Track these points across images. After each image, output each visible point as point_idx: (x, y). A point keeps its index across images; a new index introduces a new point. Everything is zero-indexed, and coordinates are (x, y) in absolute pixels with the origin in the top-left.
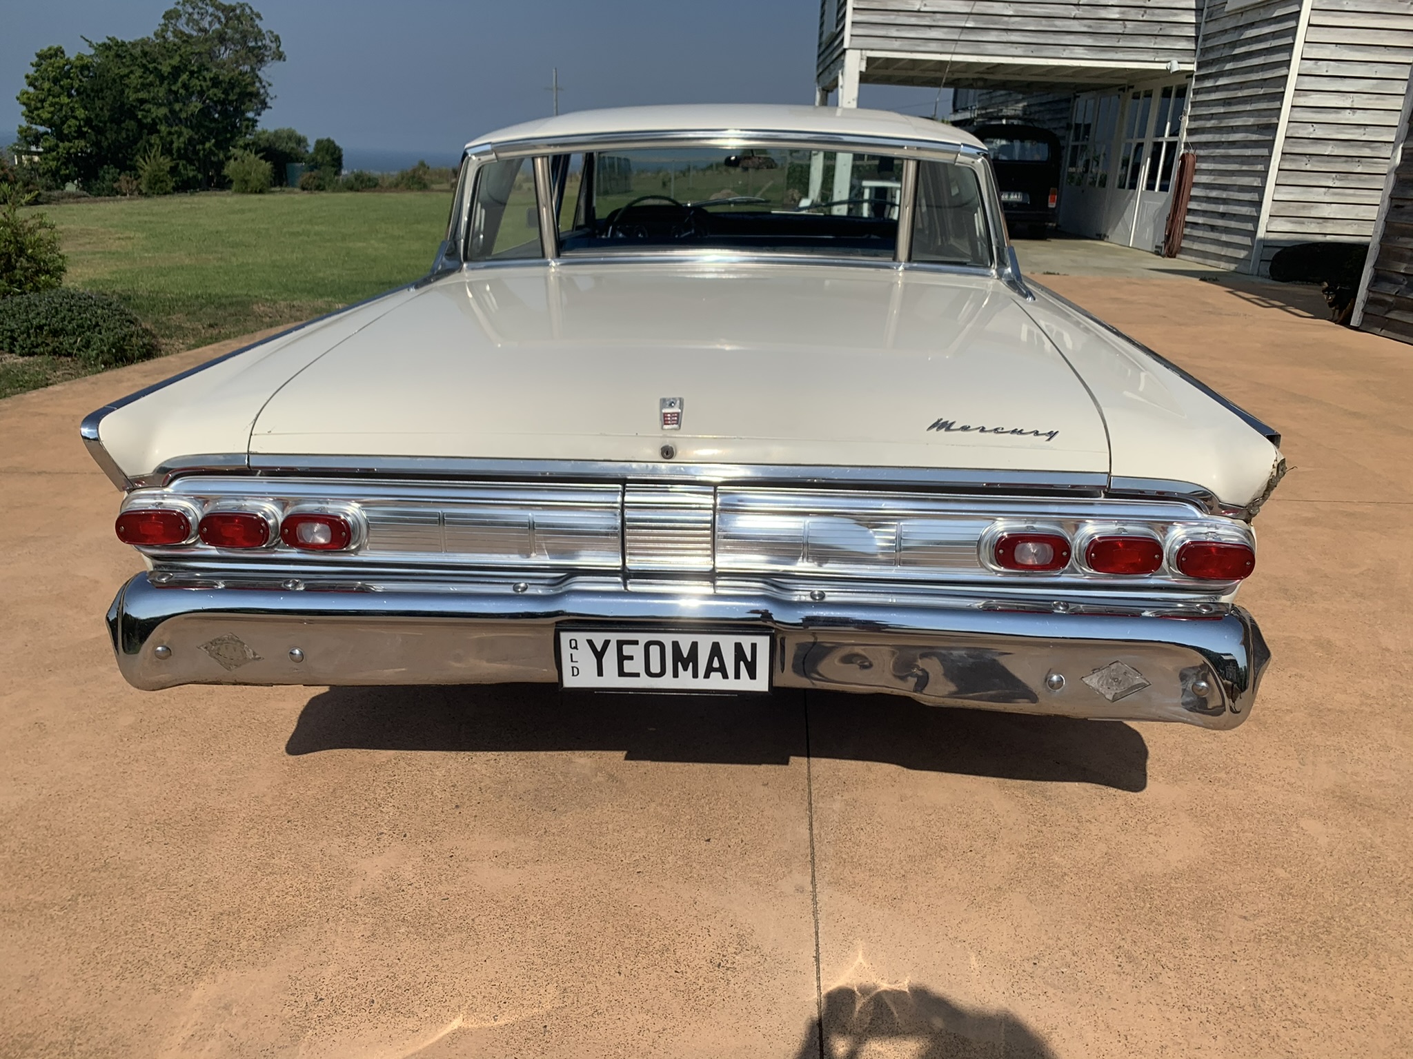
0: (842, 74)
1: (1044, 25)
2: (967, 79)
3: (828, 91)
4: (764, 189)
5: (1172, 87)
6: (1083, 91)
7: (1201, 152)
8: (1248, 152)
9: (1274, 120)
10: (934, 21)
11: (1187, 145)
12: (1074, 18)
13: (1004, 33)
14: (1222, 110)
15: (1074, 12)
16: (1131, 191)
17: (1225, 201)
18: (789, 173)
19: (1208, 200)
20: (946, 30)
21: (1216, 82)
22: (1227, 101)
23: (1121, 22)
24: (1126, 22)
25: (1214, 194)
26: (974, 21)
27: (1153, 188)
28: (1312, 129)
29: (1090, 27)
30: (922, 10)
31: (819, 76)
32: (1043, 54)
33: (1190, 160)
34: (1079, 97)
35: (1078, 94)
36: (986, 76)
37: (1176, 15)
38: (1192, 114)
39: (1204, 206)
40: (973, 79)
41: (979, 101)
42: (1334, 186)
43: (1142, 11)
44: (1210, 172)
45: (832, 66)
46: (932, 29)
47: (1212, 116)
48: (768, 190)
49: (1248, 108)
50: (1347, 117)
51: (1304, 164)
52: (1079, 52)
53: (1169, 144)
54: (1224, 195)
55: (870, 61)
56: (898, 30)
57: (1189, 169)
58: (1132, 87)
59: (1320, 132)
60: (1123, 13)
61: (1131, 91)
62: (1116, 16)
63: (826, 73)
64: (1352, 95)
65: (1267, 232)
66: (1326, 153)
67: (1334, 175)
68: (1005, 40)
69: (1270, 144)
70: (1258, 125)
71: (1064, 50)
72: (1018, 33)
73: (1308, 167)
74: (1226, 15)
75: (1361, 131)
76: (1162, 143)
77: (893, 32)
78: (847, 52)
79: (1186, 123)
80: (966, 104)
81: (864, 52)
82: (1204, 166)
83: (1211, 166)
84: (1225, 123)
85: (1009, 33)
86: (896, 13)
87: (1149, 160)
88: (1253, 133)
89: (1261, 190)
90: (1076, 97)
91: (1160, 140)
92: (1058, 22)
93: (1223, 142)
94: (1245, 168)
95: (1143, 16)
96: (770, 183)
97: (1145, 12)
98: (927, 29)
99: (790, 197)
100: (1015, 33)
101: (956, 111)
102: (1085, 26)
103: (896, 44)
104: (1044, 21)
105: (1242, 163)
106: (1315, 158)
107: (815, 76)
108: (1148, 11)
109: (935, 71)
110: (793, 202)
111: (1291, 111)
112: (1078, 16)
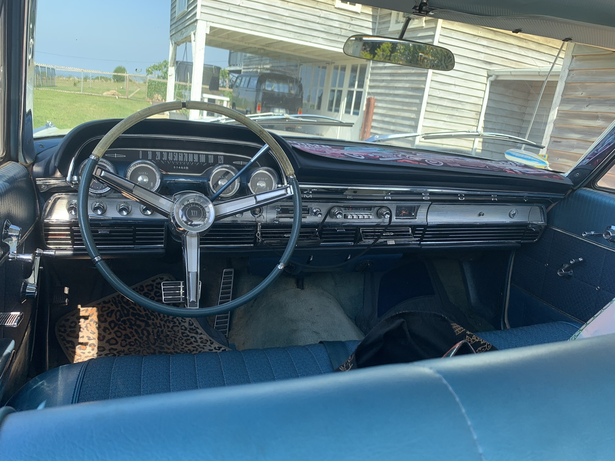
0: (194, 34)
1: (303, 24)
2: (255, 48)
3: (178, 45)
4: (135, 93)
5: (358, 65)
6: (305, 62)
7: (378, 98)
8: (407, 100)
9: (423, 86)
10: (247, 12)
11: (369, 94)
12: (318, 23)
13: (283, 25)
14: (389, 78)
15: (318, 20)
16: (336, 113)
17: (394, 124)
18: (149, 85)
19: (383, 122)
20: (254, 18)
21: (385, 64)
22: (392, 74)
23: (339, 29)
24: (342, 30)
25: (387, 119)
26: (269, 16)
27: (349, 113)
28: (439, 93)
29: (325, 29)
30: (240, 5)
31: (171, 36)
32: (303, 39)
33: (372, 101)
34: (302, 65)
35: (301, 64)
36: (265, 48)
37: (363, 30)
38: (371, 78)
39: (381, 125)
40: (258, 48)
41: (244, 62)
42: (447, 121)
43: (349, 25)
44: (384, 108)
45: (184, 30)
46: (247, 16)
47: (383, 81)
48: (136, 93)
49: (405, 78)
50: (452, 88)
51: (435, 109)
52: (320, 41)
53: (357, 92)
54: (393, 120)
55: (212, 28)
56: (228, 14)
57: (372, 106)
58: (334, 63)
59: (442, 94)
60: (340, 25)
61: (333, 65)
62: (337, 26)
63: (179, 34)
64: (454, 78)
65: (420, 141)
66: (445, 105)
67: (447, 116)
68: (284, 29)
69: (421, 98)
70: (412, 88)
71: (313, 39)
72: (291, 26)
73: (437, 111)
74: (389, 33)
75: (458, 96)
76: (353, 92)
77: (225, 14)
78: (199, 21)
79: (367, 82)
80: (236, 62)
81: (208, 22)
82: (380, 105)
83: (384, 105)
84: (391, 85)
85: (287, 25)
86: (227, 4)
87: (346, 99)
88: (409, 91)
89: (417, 120)
90: (300, 65)
91: (352, 89)
92: (310, 24)
93: (391, 94)
94: (405, 108)
95: (349, 28)
96: (139, 89)
97: (350, 26)
98: (244, 16)
99: (156, 99)
100: (289, 26)
101: (230, 66)
102: (323, 28)
103: (227, 22)
104: (303, 22)
105: (403, 105)
106: (440, 107)
107: (169, 36)
108: (352, 26)
109: (240, 41)
110: (158, 101)
111: (431, 82)
112: (319, 22)
